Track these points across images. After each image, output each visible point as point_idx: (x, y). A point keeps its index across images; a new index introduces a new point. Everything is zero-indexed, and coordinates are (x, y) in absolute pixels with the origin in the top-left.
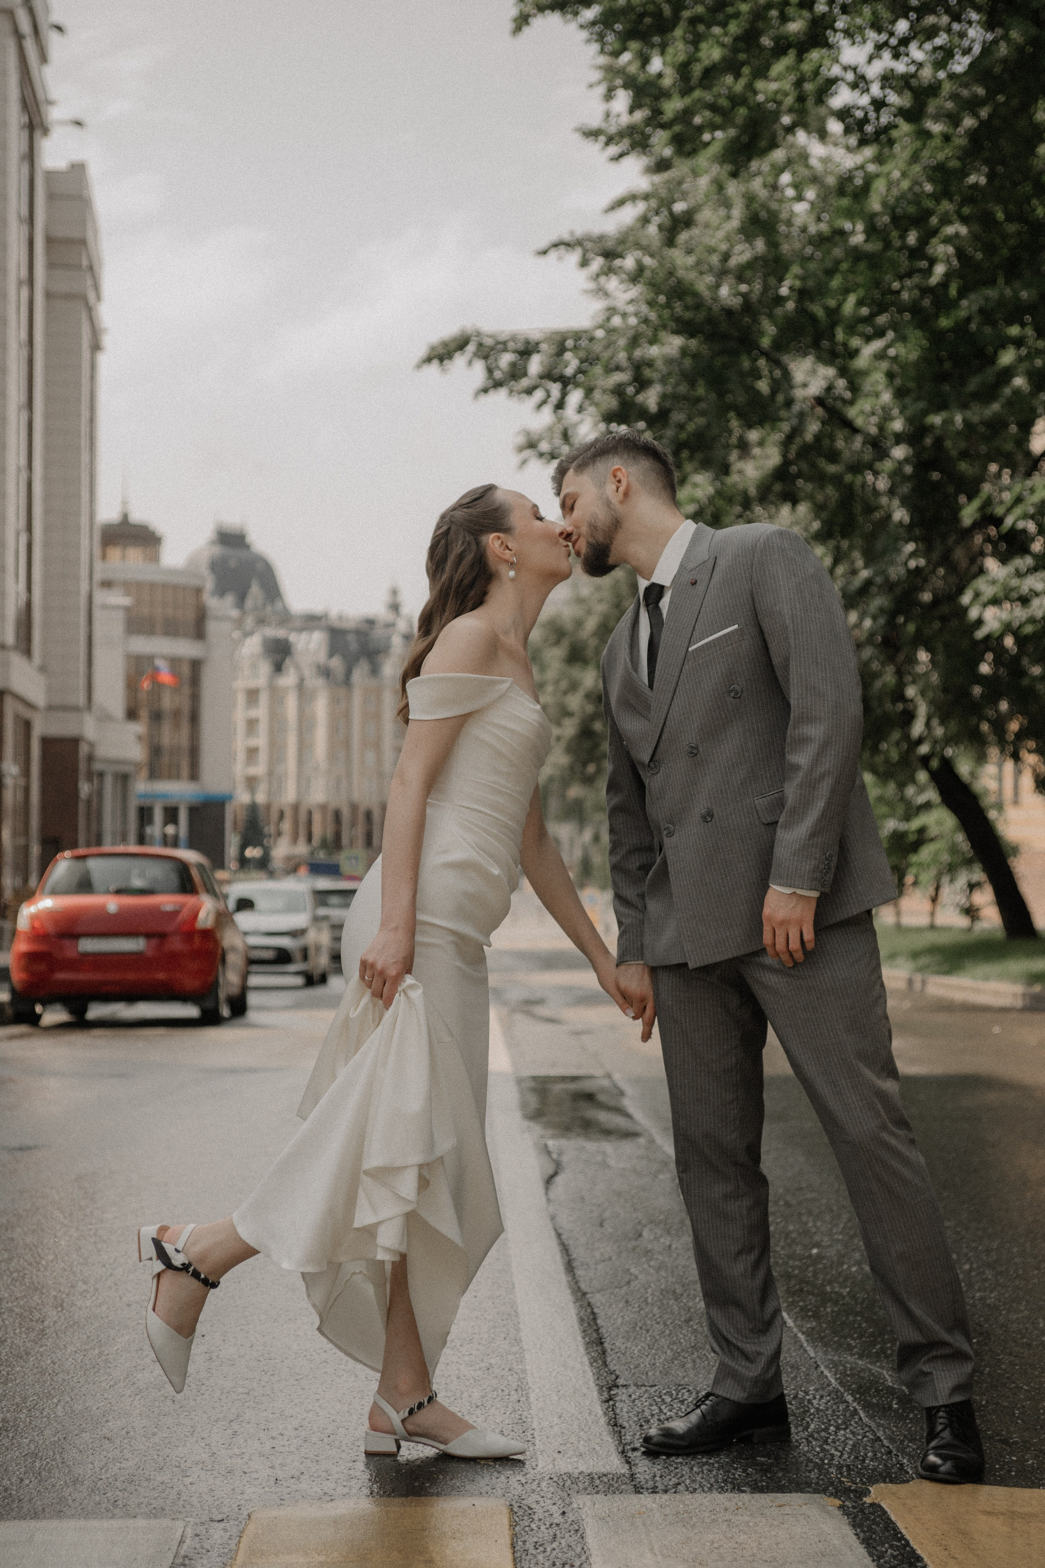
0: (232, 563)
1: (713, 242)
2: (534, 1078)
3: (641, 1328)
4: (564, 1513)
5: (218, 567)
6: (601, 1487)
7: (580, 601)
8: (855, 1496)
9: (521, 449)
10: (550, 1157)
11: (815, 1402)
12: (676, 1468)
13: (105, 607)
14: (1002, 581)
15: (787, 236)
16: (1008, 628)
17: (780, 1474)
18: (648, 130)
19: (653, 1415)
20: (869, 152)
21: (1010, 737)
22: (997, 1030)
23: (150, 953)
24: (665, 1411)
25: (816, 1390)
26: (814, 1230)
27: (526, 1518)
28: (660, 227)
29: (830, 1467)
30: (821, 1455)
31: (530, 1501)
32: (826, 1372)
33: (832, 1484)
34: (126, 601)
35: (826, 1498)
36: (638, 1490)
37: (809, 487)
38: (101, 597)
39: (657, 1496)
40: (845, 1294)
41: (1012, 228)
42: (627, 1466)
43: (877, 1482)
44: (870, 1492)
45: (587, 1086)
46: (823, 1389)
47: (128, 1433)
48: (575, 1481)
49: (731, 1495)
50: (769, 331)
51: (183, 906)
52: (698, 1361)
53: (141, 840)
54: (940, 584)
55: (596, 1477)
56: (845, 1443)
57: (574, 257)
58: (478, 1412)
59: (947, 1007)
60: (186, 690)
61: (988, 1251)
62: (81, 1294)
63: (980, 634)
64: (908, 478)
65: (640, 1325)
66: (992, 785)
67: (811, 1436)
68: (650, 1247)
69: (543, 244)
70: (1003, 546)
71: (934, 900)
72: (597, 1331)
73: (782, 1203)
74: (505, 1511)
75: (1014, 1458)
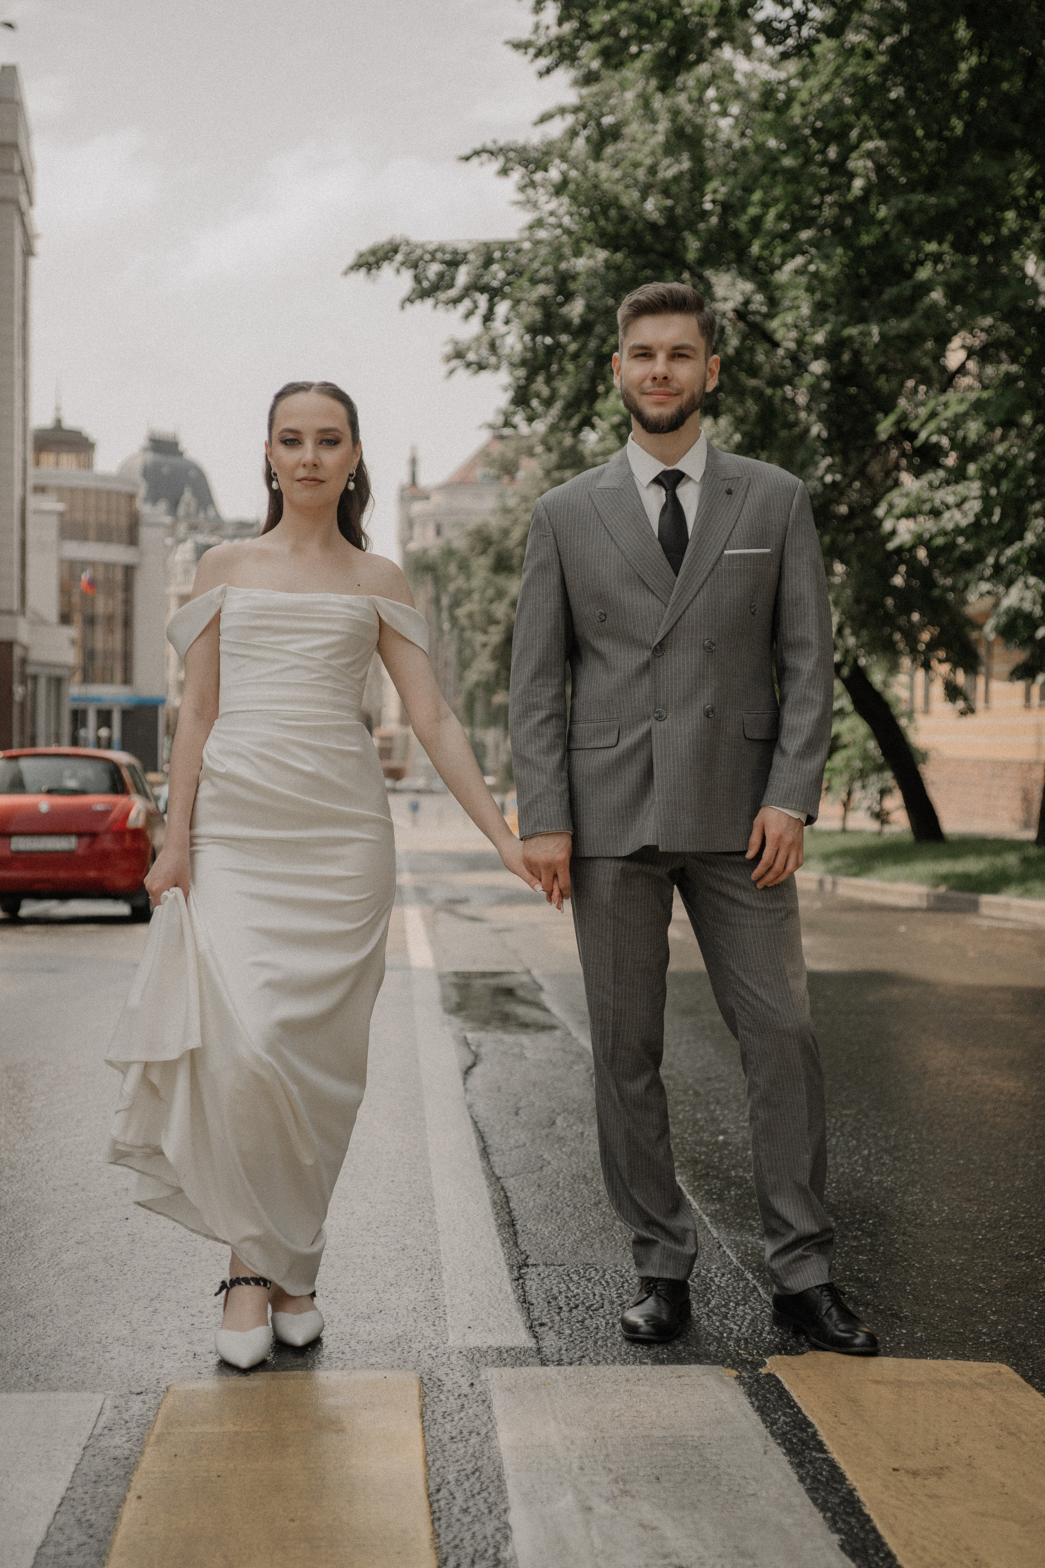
0: (165, 470)
1: (639, 157)
2: (456, 974)
3: (552, 1211)
4: (472, 1384)
5: (150, 473)
6: (508, 1360)
7: (506, 511)
8: (752, 1367)
9: (448, 359)
10: (470, 1048)
11: (717, 1280)
12: (581, 1342)
13: (38, 512)
14: (915, 493)
15: (712, 150)
16: (920, 540)
17: (681, 1347)
18: (577, 42)
19: (560, 1293)
20: (792, 66)
21: (922, 647)
22: (902, 929)
23: (81, 852)
24: (572, 1289)
25: (718, 1269)
26: (721, 1118)
27: (435, 1389)
28: (588, 139)
29: (729, 1340)
30: (721, 1329)
31: (440, 1373)
32: (728, 1252)
33: (730, 1355)
34: (60, 507)
35: (724, 1369)
36: (544, 1363)
37: (730, 401)
38: (34, 502)
39: (562, 1368)
40: (748, 1178)
41: (930, 145)
42: (534, 1341)
43: (773, 1353)
44: (766, 1363)
45: (506, 981)
46: (724, 1267)
47: (51, 1311)
48: (483, 1353)
49: (633, 1367)
50: (693, 246)
51: (114, 805)
52: (605, 1241)
53: (75, 741)
54: (855, 496)
55: (504, 1350)
56: (744, 1319)
57: (497, 165)
58: (393, 1290)
59: (856, 907)
60: (120, 595)
61: (887, 1138)
62: (8, 1179)
63: (891, 546)
64: (827, 393)
65: (551, 1207)
66: (904, 694)
67: (712, 1311)
68: (562, 1134)
69: (467, 151)
70: (917, 461)
71: (846, 805)
72: (510, 1213)
73: (691, 1092)
74: (416, 1383)
75: (904, 1331)
